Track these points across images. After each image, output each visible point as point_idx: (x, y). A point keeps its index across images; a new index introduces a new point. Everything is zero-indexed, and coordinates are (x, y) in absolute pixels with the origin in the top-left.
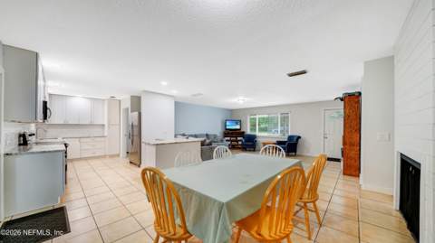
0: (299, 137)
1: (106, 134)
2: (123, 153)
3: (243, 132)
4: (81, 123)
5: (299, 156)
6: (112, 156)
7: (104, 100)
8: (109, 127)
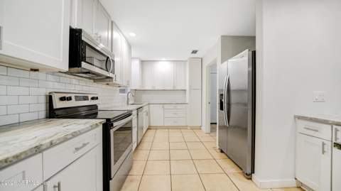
1: (187, 101)
7: (185, 62)
8: (190, 92)
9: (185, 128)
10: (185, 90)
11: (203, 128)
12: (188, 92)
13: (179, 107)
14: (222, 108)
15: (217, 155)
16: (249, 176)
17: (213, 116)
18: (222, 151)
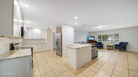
0: (128, 43)
1: (46, 43)
2: (52, 50)
3: (96, 41)
4: (38, 38)
5: (127, 51)
6: (48, 51)
7: (45, 30)
8: (47, 40)
9: (45, 51)
10: (45, 39)
11: (51, 50)
12: (46, 40)
13: (44, 45)
14: (56, 44)
15: (56, 55)
16: (61, 57)
17: (54, 46)
18: (57, 54)
